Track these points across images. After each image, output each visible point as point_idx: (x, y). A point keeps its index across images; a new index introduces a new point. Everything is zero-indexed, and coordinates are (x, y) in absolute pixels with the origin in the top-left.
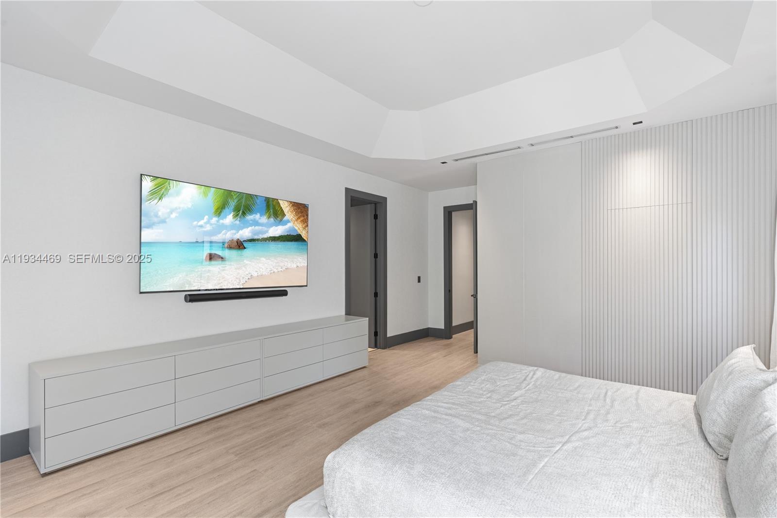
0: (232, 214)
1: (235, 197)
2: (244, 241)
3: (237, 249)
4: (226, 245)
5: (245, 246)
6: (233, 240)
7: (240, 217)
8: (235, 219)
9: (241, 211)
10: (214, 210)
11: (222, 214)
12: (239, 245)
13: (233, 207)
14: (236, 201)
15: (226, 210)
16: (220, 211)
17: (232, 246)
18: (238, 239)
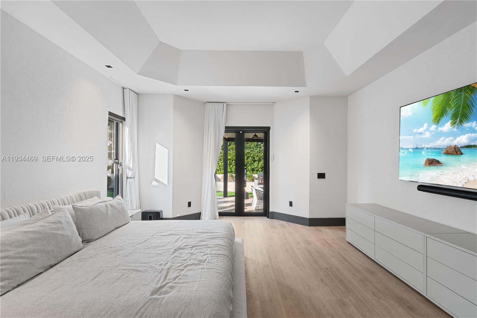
0: (450, 122)
1: (452, 106)
2: (461, 147)
3: (454, 154)
4: (444, 151)
5: (462, 152)
6: (451, 146)
7: (458, 125)
8: (452, 127)
9: (458, 119)
10: (432, 117)
11: (441, 122)
12: (456, 151)
13: (451, 115)
14: (453, 110)
15: (444, 118)
16: (438, 119)
17: (450, 152)
18: (456, 145)
